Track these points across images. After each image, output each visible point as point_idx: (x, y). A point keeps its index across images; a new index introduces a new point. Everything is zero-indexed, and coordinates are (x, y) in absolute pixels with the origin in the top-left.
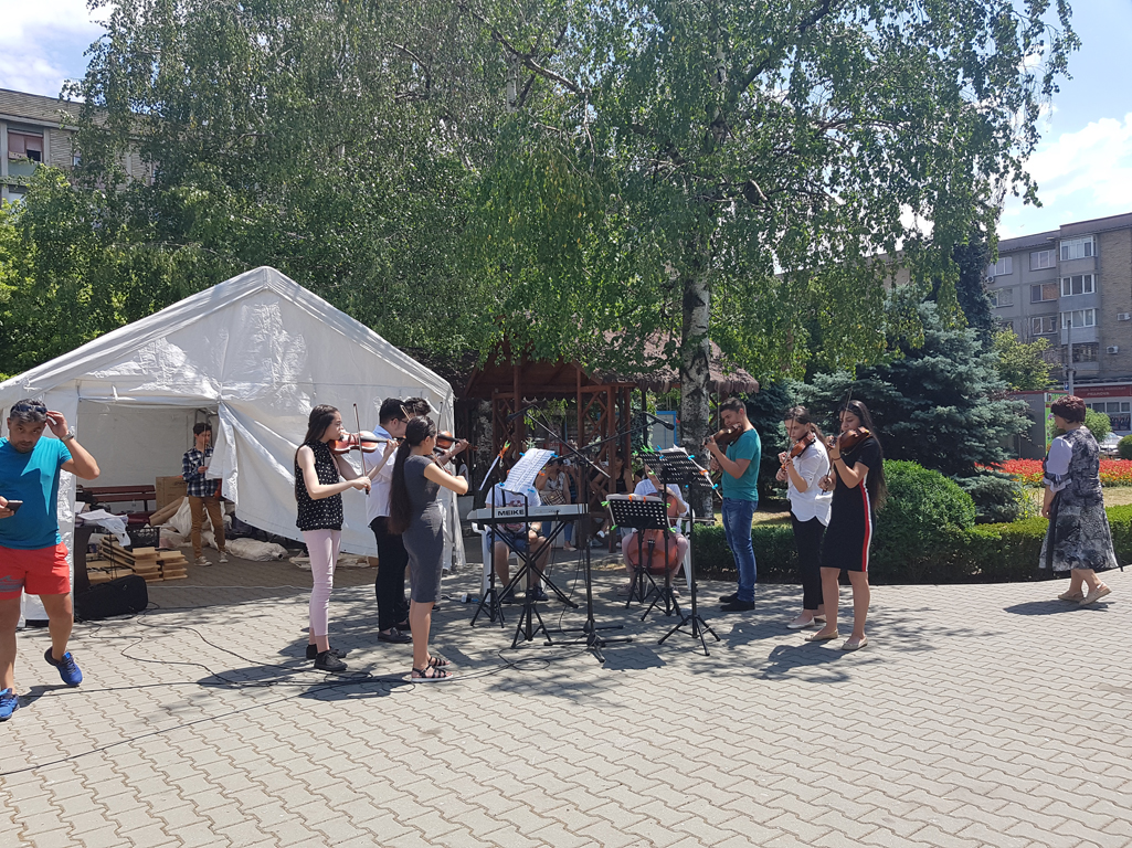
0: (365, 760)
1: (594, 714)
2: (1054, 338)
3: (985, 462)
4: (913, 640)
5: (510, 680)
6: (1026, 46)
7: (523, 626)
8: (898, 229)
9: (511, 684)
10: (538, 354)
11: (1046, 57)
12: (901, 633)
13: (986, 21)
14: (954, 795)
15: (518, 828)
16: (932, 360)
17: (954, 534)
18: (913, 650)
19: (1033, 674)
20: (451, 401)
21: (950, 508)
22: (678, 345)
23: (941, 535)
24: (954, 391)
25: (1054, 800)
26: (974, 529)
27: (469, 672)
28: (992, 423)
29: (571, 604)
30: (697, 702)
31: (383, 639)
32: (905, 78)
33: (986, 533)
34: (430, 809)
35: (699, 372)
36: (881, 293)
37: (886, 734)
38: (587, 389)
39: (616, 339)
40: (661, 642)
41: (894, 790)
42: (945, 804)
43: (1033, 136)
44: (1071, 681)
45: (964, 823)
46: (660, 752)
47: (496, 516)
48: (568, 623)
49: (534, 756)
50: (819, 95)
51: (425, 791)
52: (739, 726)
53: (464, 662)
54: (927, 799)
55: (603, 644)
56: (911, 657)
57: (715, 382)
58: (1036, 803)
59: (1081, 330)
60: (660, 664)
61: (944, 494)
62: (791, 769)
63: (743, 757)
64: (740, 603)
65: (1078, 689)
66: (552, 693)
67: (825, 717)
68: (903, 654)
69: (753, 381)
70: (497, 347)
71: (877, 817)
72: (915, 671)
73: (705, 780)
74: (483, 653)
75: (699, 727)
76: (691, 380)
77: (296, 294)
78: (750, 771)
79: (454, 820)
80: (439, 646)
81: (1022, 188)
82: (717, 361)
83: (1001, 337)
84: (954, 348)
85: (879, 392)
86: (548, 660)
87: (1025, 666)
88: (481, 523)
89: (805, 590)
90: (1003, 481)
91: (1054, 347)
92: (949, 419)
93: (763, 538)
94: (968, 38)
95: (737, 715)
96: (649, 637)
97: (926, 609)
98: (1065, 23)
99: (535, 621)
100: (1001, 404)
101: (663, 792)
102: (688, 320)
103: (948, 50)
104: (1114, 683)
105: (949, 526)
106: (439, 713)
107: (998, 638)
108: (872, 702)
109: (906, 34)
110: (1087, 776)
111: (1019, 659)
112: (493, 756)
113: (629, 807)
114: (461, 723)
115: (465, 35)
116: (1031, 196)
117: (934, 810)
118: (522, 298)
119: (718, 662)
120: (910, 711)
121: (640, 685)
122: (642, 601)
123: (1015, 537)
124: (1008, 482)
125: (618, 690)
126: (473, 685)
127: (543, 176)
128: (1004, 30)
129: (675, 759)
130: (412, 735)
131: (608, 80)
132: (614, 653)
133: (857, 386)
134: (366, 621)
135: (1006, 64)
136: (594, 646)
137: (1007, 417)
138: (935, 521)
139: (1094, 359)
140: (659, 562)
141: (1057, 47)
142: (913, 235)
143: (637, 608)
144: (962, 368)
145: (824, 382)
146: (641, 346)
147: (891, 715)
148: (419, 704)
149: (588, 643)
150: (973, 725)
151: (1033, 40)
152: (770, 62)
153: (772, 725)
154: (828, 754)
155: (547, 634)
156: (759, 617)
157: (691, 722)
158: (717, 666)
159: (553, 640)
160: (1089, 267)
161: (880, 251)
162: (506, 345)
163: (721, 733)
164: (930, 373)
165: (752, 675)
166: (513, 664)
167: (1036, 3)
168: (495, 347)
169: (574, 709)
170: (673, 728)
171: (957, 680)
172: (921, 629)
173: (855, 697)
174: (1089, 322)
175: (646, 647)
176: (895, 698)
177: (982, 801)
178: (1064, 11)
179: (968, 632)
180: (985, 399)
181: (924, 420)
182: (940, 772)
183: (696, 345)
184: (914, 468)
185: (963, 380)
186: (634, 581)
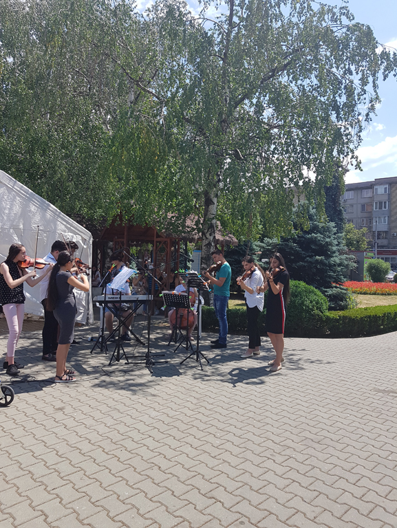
0: (23, 423)
1: (143, 400)
2: (370, 228)
3: (336, 282)
4: (296, 365)
5: (105, 381)
6: (359, 99)
7: (116, 354)
8: (301, 176)
9: (104, 384)
10: (135, 222)
11: (366, 106)
12: (291, 361)
13: (343, 87)
14: (304, 443)
15: (95, 460)
16: (315, 235)
17: (318, 315)
18: (296, 369)
19: (346, 383)
20: (91, 242)
21: (317, 303)
22: (202, 222)
23: (313, 315)
24: (324, 250)
25: (348, 445)
26: (327, 313)
27: (85, 377)
28: (340, 265)
29: (142, 343)
30: (194, 394)
31: (44, 359)
32: (306, 109)
33: (332, 315)
34: (52, 450)
35: (210, 235)
36: (292, 205)
37: (278, 411)
38: (159, 239)
39: (173, 217)
40: (181, 363)
41: (277, 439)
42: (300, 447)
43: (360, 139)
44: (362, 387)
45: (307, 457)
46: (172, 420)
47: (107, 299)
48: (139, 353)
49: (110, 422)
50: (268, 112)
51: (51, 440)
52: (211, 407)
53: (83, 372)
54: (292, 445)
55: (154, 364)
56: (293, 373)
57: (218, 240)
58: (340, 447)
59: (381, 225)
60: (179, 374)
61: (315, 297)
62: (232, 429)
63: (210, 422)
64: (220, 344)
65: (365, 391)
66: (124, 389)
67: (251, 402)
68: (291, 372)
69: (236, 240)
70: (116, 217)
71: (267, 454)
72: (295, 380)
73: (191, 435)
74: (93, 367)
75: (192, 407)
76: (207, 238)
78: (212, 430)
79: (63, 456)
80: (73, 363)
81: (355, 163)
82: (220, 231)
83: (348, 226)
84: (325, 231)
85: (291, 248)
86: (125, 372)
87: (343, 379)
88: (101, 302)
89: (250, 340)
90: (343, 291)
91: (370, 232)
92: (321, 262)
93: (234, 314)
94: (335, 93)
95: (211, 401)
96: (176, 361)
97: (304, 350)
98: (375, 91)
99: (121, 352)
100: (344, 257)
101: (170, 441)
102: (206, 211)
103: (326, 98)
104: (381, 388)
105: (316, 312)
106: (66, 399)
107: (333, 365)
108: (273, 395)
109: (308, 89)
110: (363, 433)
111: (341, 375)
112: (89, 422)
113: (151, 449)
114: (76, 404)
115: (110, 66)
116: (358, 166)
117: (294, 450)
118: (130, 195)
119: (207, 373)
120: (290, 400)
121: (169, 386)
122: (176, 343)
123: (345, 318)
124: (345, 292)
125: (157, 387)
126: (86, 382)
127: (140, 138)
128: (350, 91)
129: (178, 424)
130: (50, 410)
132: (158, 369)
133: (282, 245)
134: (37, 350)
135: (350, 106)
136: (149, 365)
137: (346, 263)
138: (310, 309)
139: (386, 238)
140: (185, 324)
141: (371, 101)
142: (307, 180)
143: (173, 346)
144: (328, 240)
145: (268, 242)
146: (184, 221)
147: (281, 402)
148: (57, 394)
149: (146, 363)
150: (317, 407)
151: (362, 97)
152: (248, 96)
153: (226, 406)
154: (250, 421)
155: (127, 358)
156: (229, 351)
157: (188, 404)
158: (206, 376)
159: (130, 361)
160: (385, 198)
161: (292, 185)
162: (121, 216)
163: (202, 410)
164: (314, 241)
165: (221, 380)
166: (108, 374)
167: (364, 82)
168: (115, 217)
169: (134, 397)
170: (180, 407)
171: (313, 385)
172: (300, 359)
173: (266, 392)
174: (385, 222)
175: (174, 366)
176: (284, 393)
177: (316, 445)
178: (375, 86)
179: (320, 361)
180: (337, 254)
181: (310, 262)
182: (299, 430)
183: (209, 223)
184: (302, 284)
185: (328, 245)
186: (173, 332)
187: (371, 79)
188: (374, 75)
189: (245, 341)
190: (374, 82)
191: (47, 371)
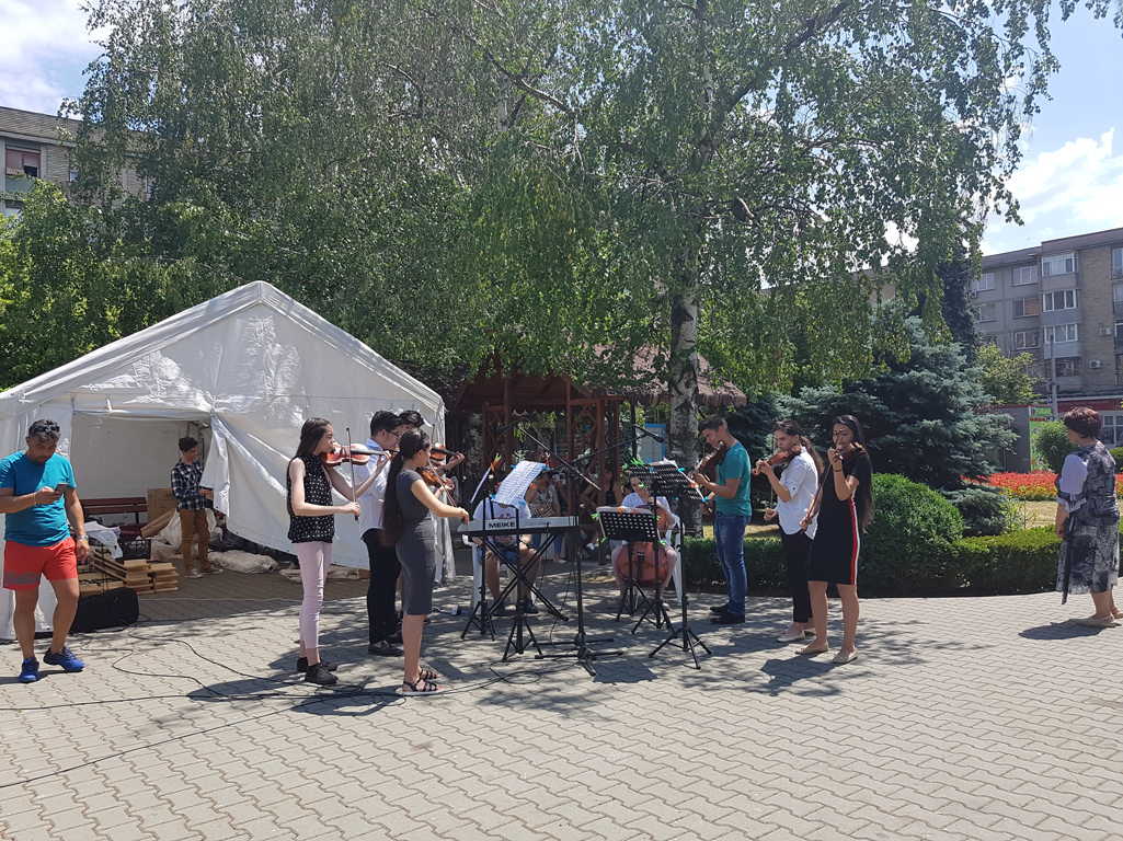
0: (357, 774)
1: (585, 728)
2: (1037, 352)
3: (971, 475)
4: (903, 653)
5: (500, 693)
6: (1007, 67)
7: (514, 639)
8: (884, 246)
9: (502, 697)
10: (528, 367)
11: (1026, 79)
12: (891, 646)
13: (968, 43)
14: (947, 810)
16: (918, 374)
17: (942, 547)
18: (903, 663)
19: (1023, 688)
20: (442, 414)
21: (938, 521)
22: (666, 359)
23: (929, 548)
24: (940, 405)
25: (1049, 816)
26: (962, 542)
27: (460, 685)
28: (977, 437)
29: (561, 617)
30: (689, 715)
31: (374, 652)
32: (888, 99)
33: (974, 546)
34: (422, 824)
35: (687, 386)
36: (867, 308)
37: (878, 748)
38: (577, 402)
39: (606, 353)
40: (651, 655)
41: (887, 805)
42: (938, 819)
43: (1015, 154)
44: (1062, 695)
46: (653, 767)
47: (487, 528)
48: (558, 636)
49: (526, 770)
50: (805, 115)
51: (417, 806)
52: (731, 740)
53: (454, 675)
54: (921, 814)
55: (594, 657)
56: (901, 670)
57: (703, 395)
58: (1030, 819)
59: (1064, 344)
60: (651, 677)
61: (932, 507)
62: (784, 783)
63: (735, 771)
64: (728, 616)
65: (1069, 703)
66: (543, 707)
67: (817, 731)
68: (894, 668)
69: (741, 394)
70: (488, 360)
71: (871, 832)
72: (906, 684)
73: (698, 795)
74: (474, 666)
75: (691, 741)
76: (680, 393)
77: (289, 309)
78: (742, 786)
79: (446, 835)
80: (429, 659)
81: (1003, 206)
82: (705, 375)
83: (985, 351)
84: (939, 362)
85: (866, 406)
86: (539, 674)
87: (1015, 679)
88: (471, 535)
89: (795, 603)
90: (990, 494)
91: (1037, 361)
92: (935, 432)
93: (754, 551)
94: (950, 60)
95: (729, 729)
96: (639, 651)
97: (915, 622)
98: (1044, 46)
99: (526, 633)
100: (986, 418)
101: (655, 807)
102: (676, 335)
103: (931, 71)
104: (1105, 697)
105: (937, 539)
106: (431, 727)
107: (988, 651)
108: (863, 716)
109: (890, 56)
110: (1081, 791)
111: (1009, 672)
112: (485, 771)
113: (622, 822)
114: (452, 737)
115: (456, 56)
116: (1013, 214)
117: (928, 824)
118: (513, 312)
119: (709, 675)
120: (902, 725)
121: (631, 698)
122: (632, 614)
123: (1003, 550)
124: (994, 496)
125: (609, 703)
126: (464, 697)
127: (534, 193)
128: (985, 52)
129: (667, 774)
130: (403, 749)
131: (597, 101)
132: (605, 667)
133: (844, 399)
134: (356, 633)
135: (988, 85)
136: (585, 659)
137: (992, 431)
138: (923, 534)
139: (1076, 373)
140: (650, 574)
141: (1037, 70)
142: (898, 251)
143: (628, 621)
144: (947, 382)
145: (811, 396)
146: (630, 360)
147: (883, 729)
148: (410, 717)
149: (579, 656)
150: (964, 739)
151: (1013, 62)
152: (757, 83)
153: (764, 739)
154: (821, 768)
155: (537, 647)
156: (749, 630)
157: (682, 736)
158: (709, 679)
159: (544, 653)
160: (1070, 283)
161: (866, 266)
162: (497, 358)
163: (713, 747)
164: (916, 387)
165: (744, 689)
166: (503, 678)
167: (1016, 27)
168: (486, 360)
169: (565, 723)
170: (664, 742)
171: (948, 694)
172: (911, 642)
173: (846, 710)
174: (1071, 337)
175: (637, 661)
176: (887, 711)
177: (976, 816)
178: (1042, 34)
179: (958, 645)
180: (970, 413)
181: (910, 433)
182: (932, 786)
183: (684, 359)
184: (901, 481)
185: (948, 394)
186: (624, 593)
187: (1031, 20)
188: (1038, 10)
189: (782, 607)
190: (1039, 25)
191: (383, 675)
